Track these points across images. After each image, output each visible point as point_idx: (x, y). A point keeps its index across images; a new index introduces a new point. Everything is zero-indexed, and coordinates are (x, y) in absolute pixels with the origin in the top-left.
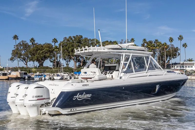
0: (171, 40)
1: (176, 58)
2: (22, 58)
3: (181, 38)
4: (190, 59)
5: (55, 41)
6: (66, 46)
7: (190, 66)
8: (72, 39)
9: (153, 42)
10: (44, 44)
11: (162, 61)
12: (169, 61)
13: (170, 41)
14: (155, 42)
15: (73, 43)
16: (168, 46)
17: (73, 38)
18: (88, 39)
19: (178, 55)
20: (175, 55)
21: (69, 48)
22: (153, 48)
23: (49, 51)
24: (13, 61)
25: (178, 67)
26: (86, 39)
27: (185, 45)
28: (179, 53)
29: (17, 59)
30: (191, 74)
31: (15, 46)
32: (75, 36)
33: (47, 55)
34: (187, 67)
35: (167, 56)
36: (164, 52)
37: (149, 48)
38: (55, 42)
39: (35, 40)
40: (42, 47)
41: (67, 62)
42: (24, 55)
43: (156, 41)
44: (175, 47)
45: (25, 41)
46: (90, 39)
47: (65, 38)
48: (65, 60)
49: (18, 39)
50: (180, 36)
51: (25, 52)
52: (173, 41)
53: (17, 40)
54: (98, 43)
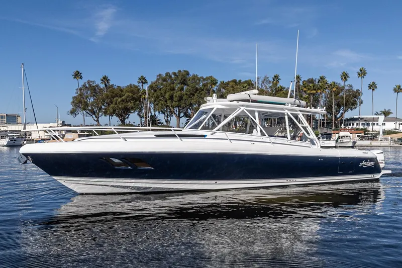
0: (345, 76)
1: (355, 108)
2: (89, 110)
3: (362, 73)
4: (387, 110)
5: (143, 80)
6: (160, 90)
8: (171, 77)
9: (315, 81)
10: (128, 87)
11: (331, 114)
12: (342, 114)
13: (342, 79)
14: (320, 80)
15: (172, 85)
16: (342, 89)
17: (173, 76)
18: (199, 77)
19: (359, 103)
20: (354, 104)
21: (165, 93)
22: (312, 92)
23: (133, 99)
24: (76, 115)
25: (359, 125)
26: (195, 77)
27: (372, 86)
28: (360, 99)
29: (82, 112)
31: (77, 89)
32: (177, 72)
33: (130, 104)
35: (338, 106)
36: (332, 99)
37: (305, 91)
38: (143, 83)
39: (109, 80)
40: (122, 91)
41: (167, 117)
42: (92, 105)
43: (321, 78)
45: (93, 81)
46: (202, 77)
47: (160, 75)
48: (164, 113)
49: (81, 78)
50: (361, 71)
51: (94, 99)
52: (348, 79)
53: (79, 80)
54: (215, 84)
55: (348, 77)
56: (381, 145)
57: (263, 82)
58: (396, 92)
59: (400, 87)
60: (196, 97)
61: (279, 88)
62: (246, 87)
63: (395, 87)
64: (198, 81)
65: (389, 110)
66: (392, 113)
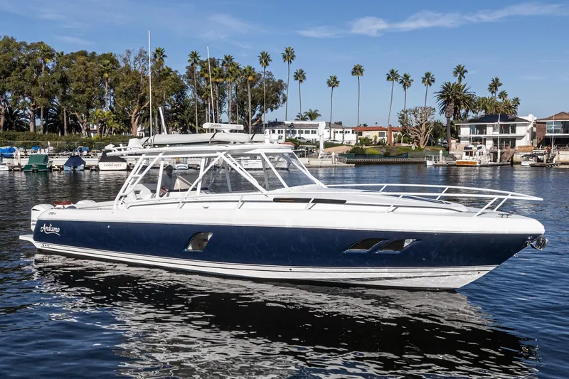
0: (265, 59)
1: (276, 108)
3: (289, 56)
4: (313, 111)
7: (310, 130)
9: (218, 62)
11: (242, 115)
12: (260, 115)
13: (261, 62)
14: (224, 62)
16: (257, 78)
18: (18, 41)
19: (281, 101)
20: (276, 101)
22: (218, 80)
25: (282, 133)
26: (9, 42)
27: (300, 76)
28: (284, 95)
30: (311, 151)
34: (302, 132)
35: (254, 103)
36: (247, 93)
37: (206, 79)
43: (227, 59)
44: (277, 81)
46: (24, 43)
50: (287, 52)
52: (269, 62)
54: (51, 56)
55: (270, 60)
56: (322, 165)
57: (136, 59)
58: (330, 85)
59: (335, 78)
60: (15, 78)
61: (164, 70)
62: (108, 65)
63: (330, 78)
64: (15, 50)
65: (316, 111)
66: (320, 115)
